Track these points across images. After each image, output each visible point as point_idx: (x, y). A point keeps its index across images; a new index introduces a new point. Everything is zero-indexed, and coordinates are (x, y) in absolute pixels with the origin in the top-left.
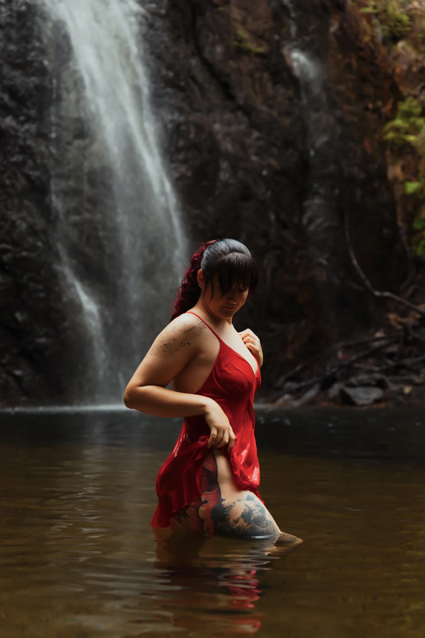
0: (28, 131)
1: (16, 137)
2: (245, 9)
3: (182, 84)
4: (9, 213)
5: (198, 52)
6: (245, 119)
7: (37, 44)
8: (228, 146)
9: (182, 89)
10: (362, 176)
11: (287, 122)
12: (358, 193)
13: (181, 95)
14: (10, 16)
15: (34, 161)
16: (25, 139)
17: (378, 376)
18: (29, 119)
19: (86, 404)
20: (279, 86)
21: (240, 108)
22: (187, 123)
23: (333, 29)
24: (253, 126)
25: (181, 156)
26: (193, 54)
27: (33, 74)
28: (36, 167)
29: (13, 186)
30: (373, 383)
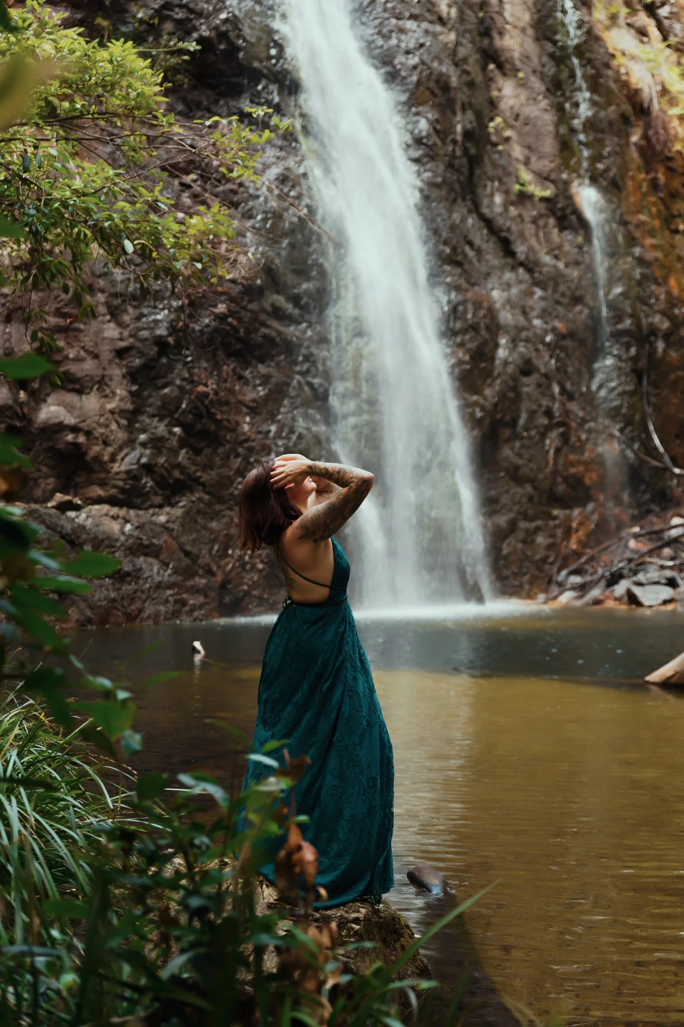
1: (300, 346)
2: (529, 148)
3: (458, 257)
5: (476, 208)
6: (526, 276)
8: (506, 317)
9: (459, 264)
10: (666, 325)
11: (575, 273)
12: (660, 345)
13: (458, 270)
15: (317, 368)
17: (669, 573)
20: (566, 232)
21: (521, 264)
22: (464, 302)
23: (634, 138)
25: (459, 339)
26: (470, 211)
28: (318, 374)
30: (664, 581)
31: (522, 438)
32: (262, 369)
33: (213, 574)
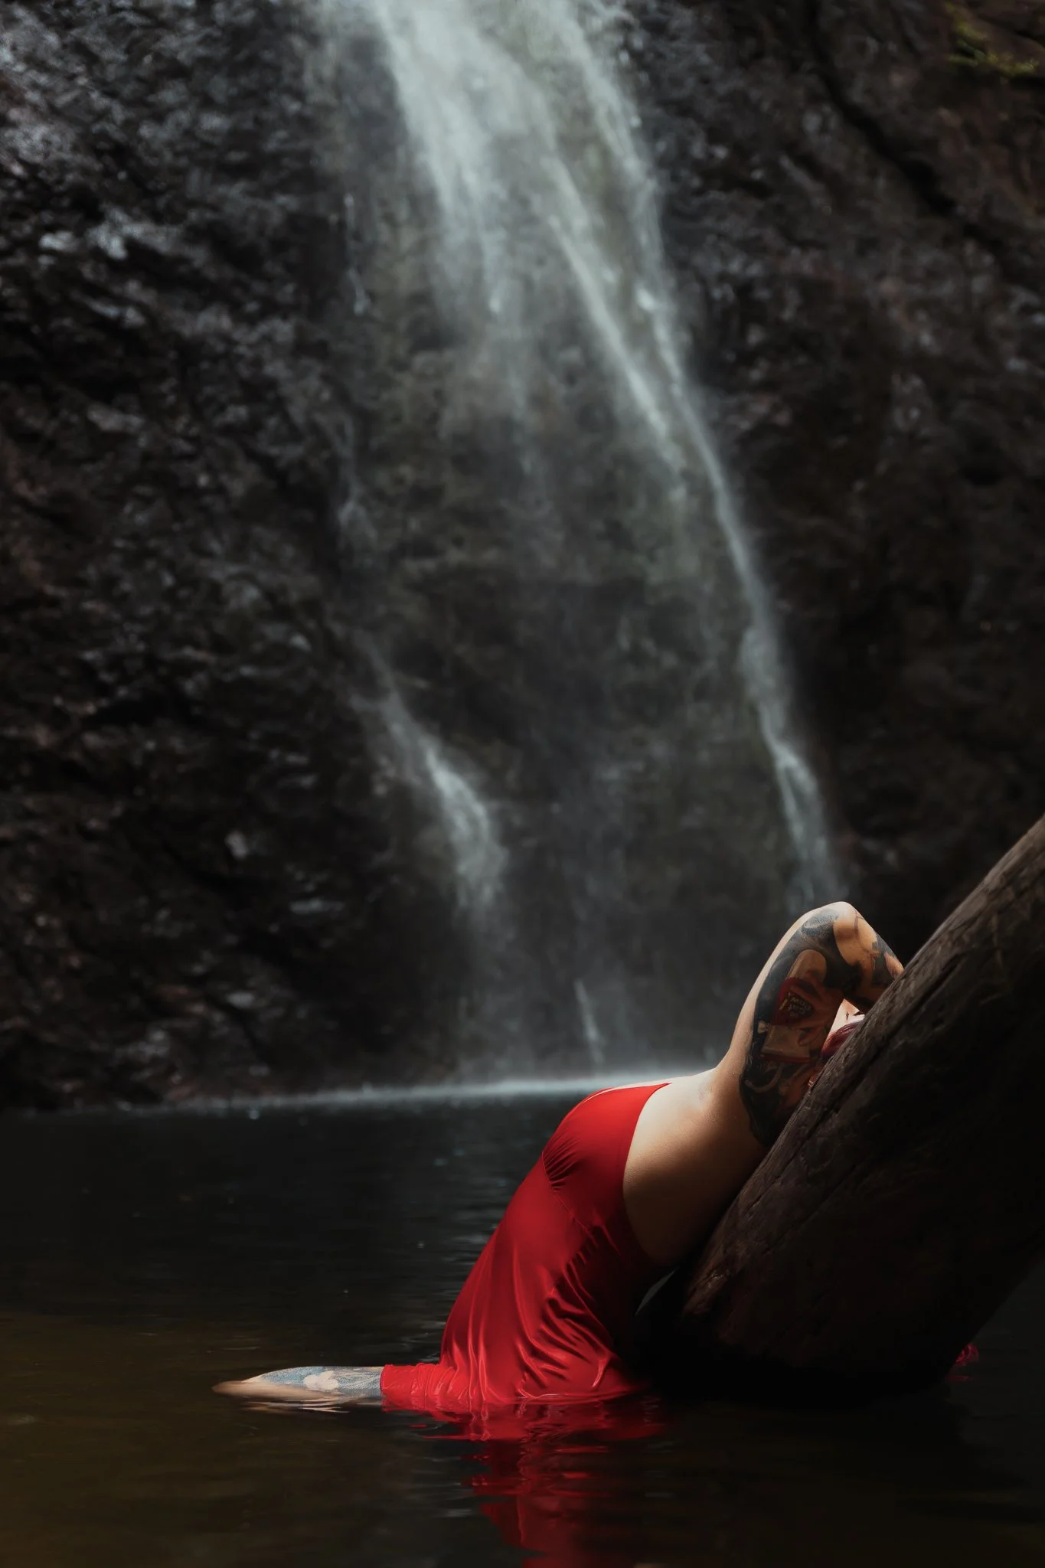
0: (268, 339)
1: (229, 357)
3: (758, 175)
4: (204, 563)
5: (833, 90)
6: (988, 259)
7: (294, 107)
9: (759, 190)
13: (757, 204)
14: (206, 41)
15: (286, 417)
16: (257, 363)
18: (271, 308)
19: (459, 1081)
21: (971, 231)
22: (772, 280)
24: (1010, 274)
25: (758, 373)
26: (814, 100)
27: (283, 187)
28: (294, 434)
29: (220, 490)
31: (980, 637)
32: (108, 420)
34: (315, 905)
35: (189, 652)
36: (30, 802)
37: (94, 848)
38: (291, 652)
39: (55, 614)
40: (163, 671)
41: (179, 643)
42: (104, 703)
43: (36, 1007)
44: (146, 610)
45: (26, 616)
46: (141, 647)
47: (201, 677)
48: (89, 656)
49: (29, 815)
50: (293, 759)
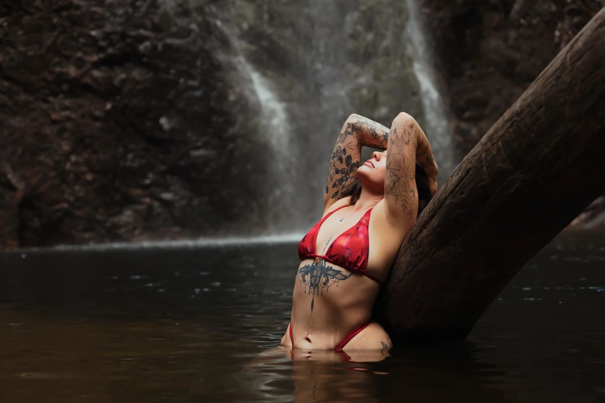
31: (519, 26)
33: (12, 188)
34: (201, 152)
35: (142, 32)
36: (67, 102)
37: (98, 124)
38: (189, 32)
39: (78, 13)
40: (129, 40)
41: (137, 26)
42: (102, 55)
43: (71, 199)
44: (121, 11)
45: (65, 14)
46: (119, 29)
47: (147, 44)
48: (94, 33)
49: (66, 108)
50: (191, 83)
